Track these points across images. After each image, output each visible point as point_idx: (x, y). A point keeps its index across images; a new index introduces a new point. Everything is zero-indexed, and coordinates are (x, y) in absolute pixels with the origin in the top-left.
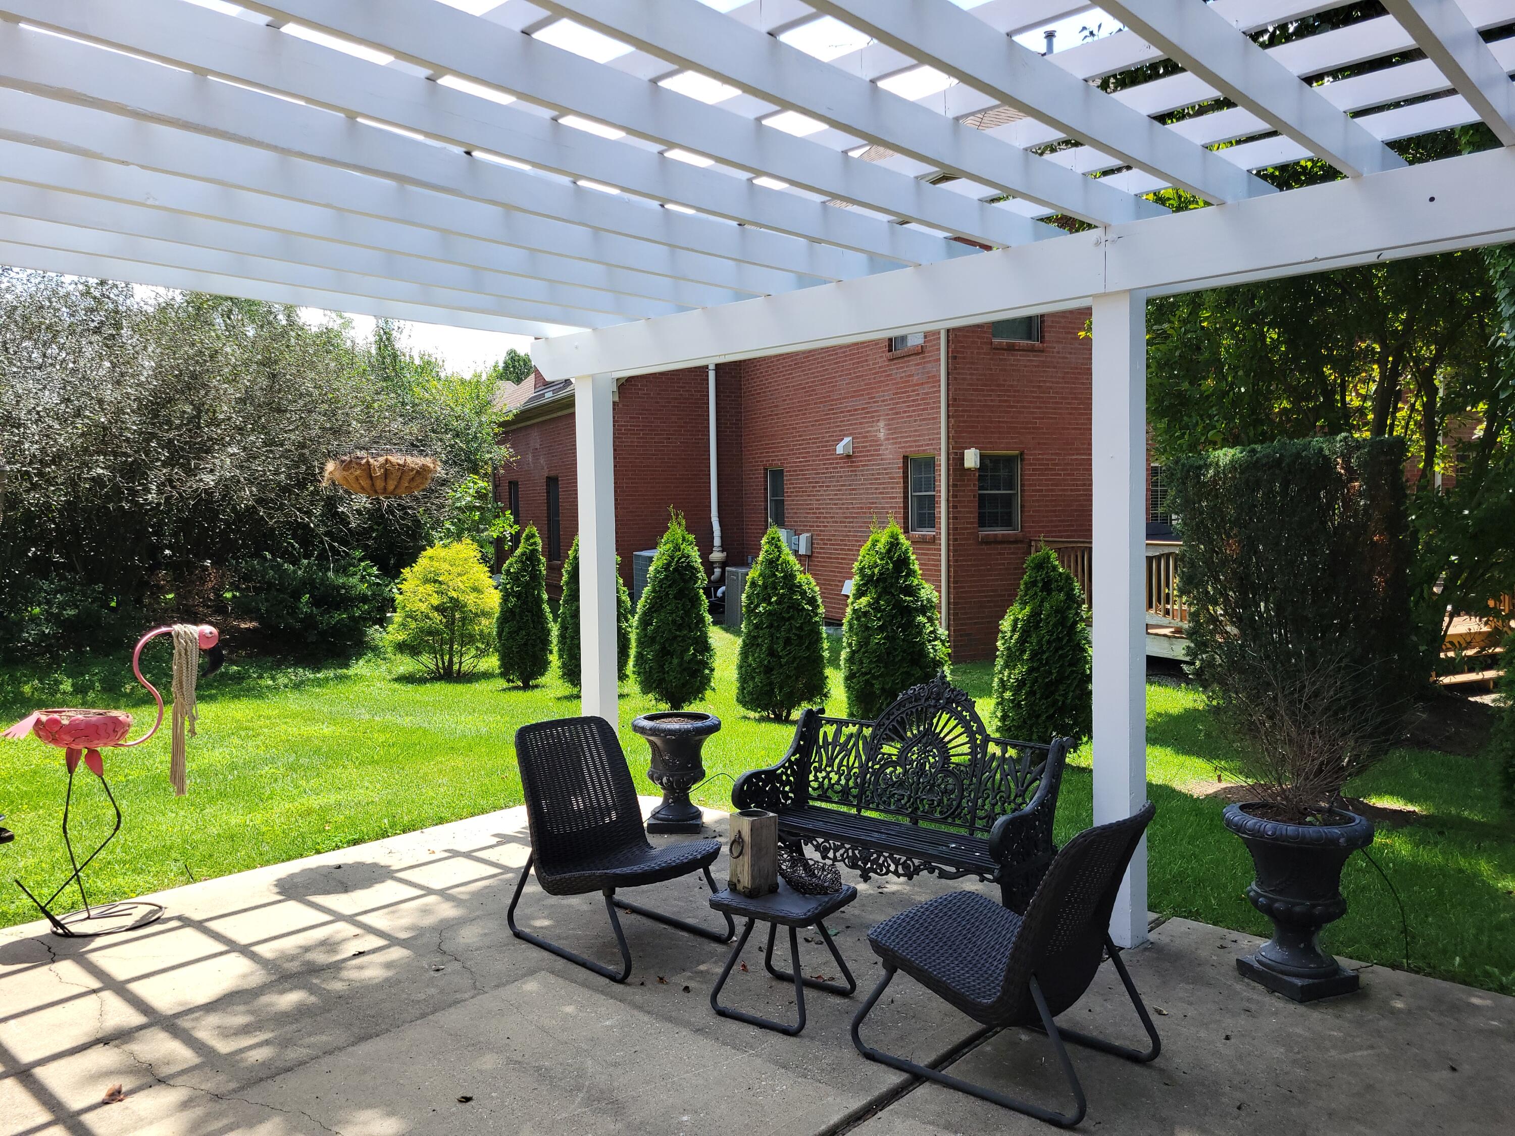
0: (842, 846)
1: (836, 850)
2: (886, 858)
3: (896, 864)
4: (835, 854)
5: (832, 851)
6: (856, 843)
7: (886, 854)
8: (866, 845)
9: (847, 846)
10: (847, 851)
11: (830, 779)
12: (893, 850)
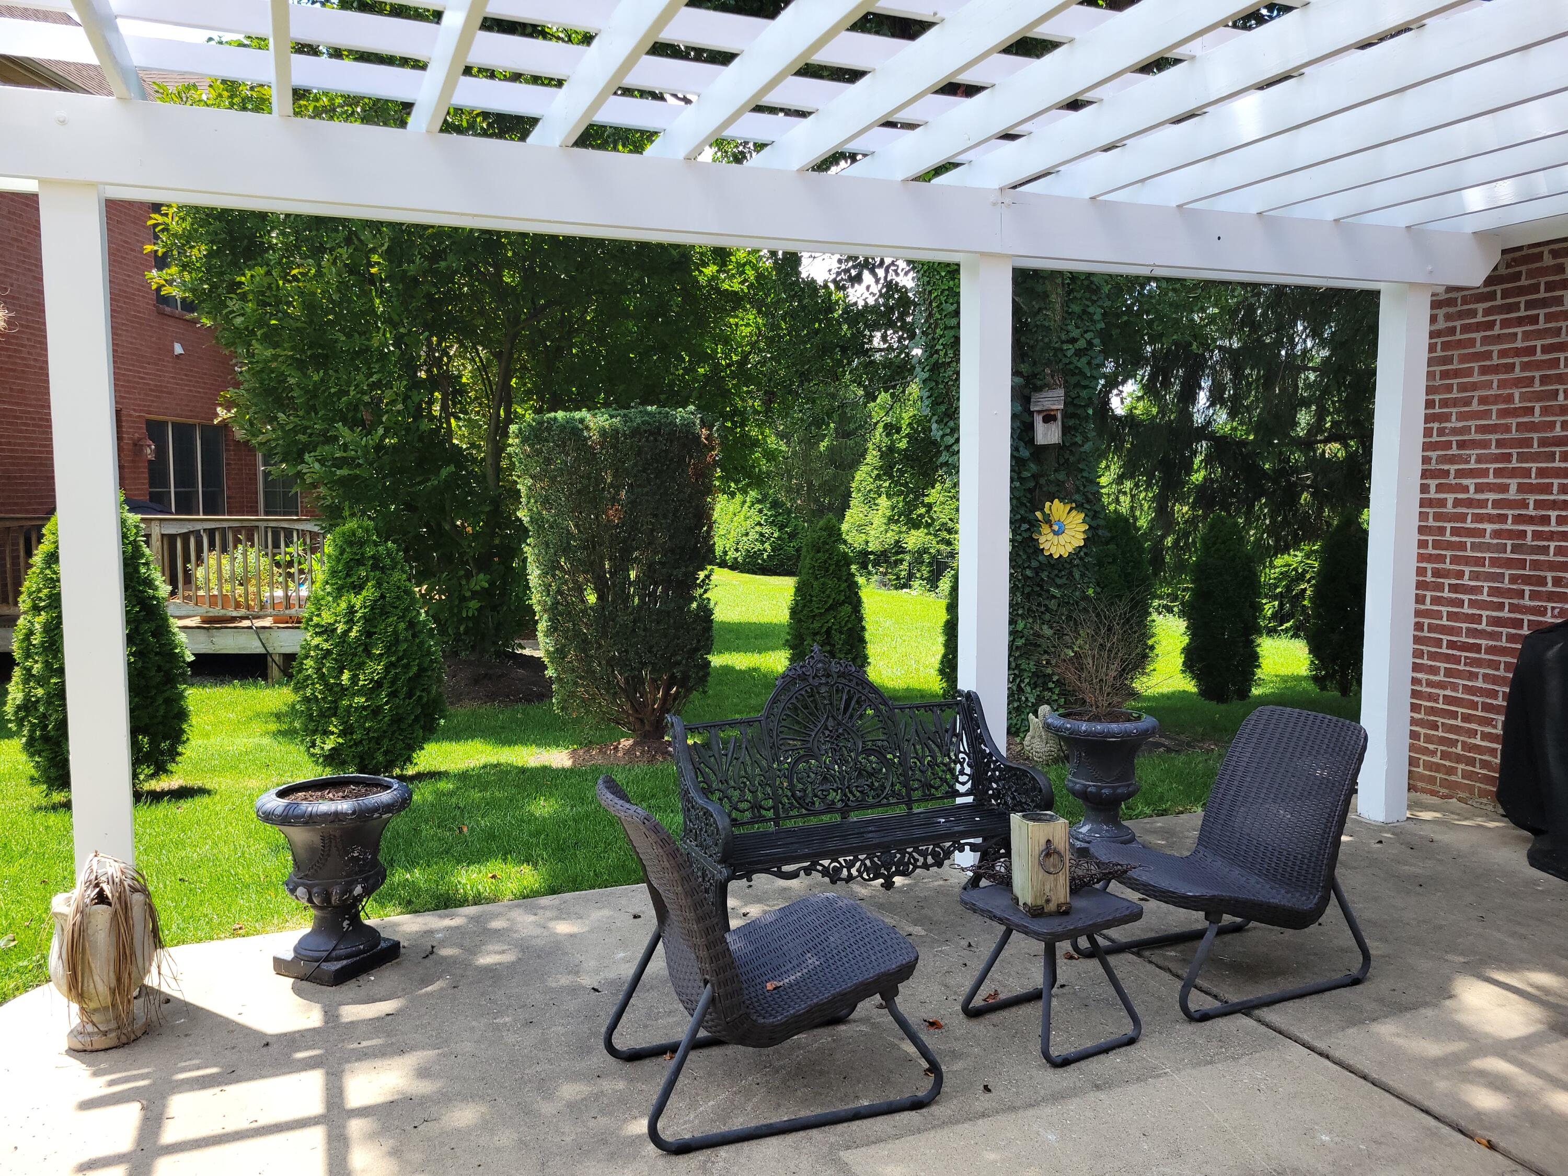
0: (856, 859)
1: (850, 865)
2: (910, 854)
3: (924, 854)
4: (849, 871)
5: (845, 870)
6: (869, 850)
7: (910, 850)
8: (885, 848)
9: (862, 857)
10: (863, 861)
11: (729, 799)
12: (915, 842)
